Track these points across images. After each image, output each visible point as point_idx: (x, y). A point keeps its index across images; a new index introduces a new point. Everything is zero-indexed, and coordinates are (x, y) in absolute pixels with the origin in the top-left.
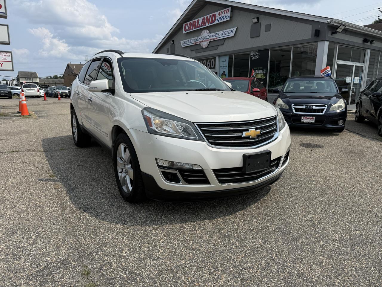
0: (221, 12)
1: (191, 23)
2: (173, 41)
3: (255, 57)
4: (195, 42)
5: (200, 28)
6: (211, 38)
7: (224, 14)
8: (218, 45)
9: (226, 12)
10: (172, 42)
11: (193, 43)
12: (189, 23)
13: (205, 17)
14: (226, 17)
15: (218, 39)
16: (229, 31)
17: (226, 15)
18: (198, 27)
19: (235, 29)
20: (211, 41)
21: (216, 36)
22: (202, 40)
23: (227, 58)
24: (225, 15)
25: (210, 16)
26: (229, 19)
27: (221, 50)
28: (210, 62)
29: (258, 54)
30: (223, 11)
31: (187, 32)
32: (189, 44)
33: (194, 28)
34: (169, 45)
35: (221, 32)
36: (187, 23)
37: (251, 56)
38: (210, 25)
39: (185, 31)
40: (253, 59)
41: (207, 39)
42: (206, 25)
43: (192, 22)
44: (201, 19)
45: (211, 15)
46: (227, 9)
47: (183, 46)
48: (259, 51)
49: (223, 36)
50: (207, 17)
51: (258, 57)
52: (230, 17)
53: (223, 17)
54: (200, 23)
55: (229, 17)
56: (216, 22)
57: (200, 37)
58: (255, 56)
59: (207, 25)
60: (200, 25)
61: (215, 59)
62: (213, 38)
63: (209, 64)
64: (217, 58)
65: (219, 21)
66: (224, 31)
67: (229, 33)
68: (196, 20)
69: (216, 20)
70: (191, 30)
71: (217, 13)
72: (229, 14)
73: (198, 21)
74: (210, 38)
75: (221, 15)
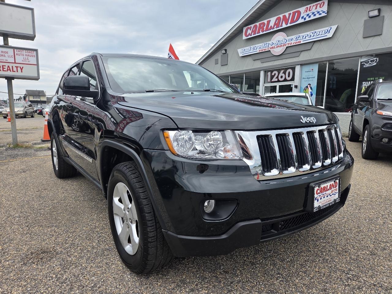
0: (310, 7)
1: (256, 26)
2: (226, 50)
3: (370, 64)
4: (261, 49)
5: (272, 30)
6: (290, 42)
7: (316, 8)
8: (302, 51)
9: (319, 6)
10: (224, 52)
11: (258, 50)
12: (252, 26)
13: (281, 16)
14: (318, 12)
15: (302, 43)
16: (324, 31)
17: (319, 9)
18: (267, 29)
19: (334, 28)
20: (289, 45)
21: (299, 39)
22: (273, 46)
23: (316, 68)
24: (316, 10)
25: (290, 14)
26: (323, 15)
27: (304, 57)
28: (285, 73)
29: (376, 59)
30: (313, 6)
31: (249, 37)
32: (252, 52)
33: (261, 32)
34: (219, 56)
35: (308, 33)
36: (249, 26)
37: (361, 62)
38: (289, 25)
39: (246, 36)
40: (364, 66)
41: (283, 45)
42: (281, 26)
43: (258, 24)
44: (273, 20)
45: (291, 12)
46: (320, 2)
47: (241, 55)
48: (377, 55)
49: (311, 38)
50: (284, 16)
51: (375, 64)
52: (326, 12)
53: (313, 13)
54: (272, 24)
55: (324, 12)
56: (301, 21)
57: (270, 42)
58: (370, 62)
59: (284, 26)
60: (271, 26)
61: (293, 69)
62: (293, 42)
63: (283, 75)
64: (298, 69)
65: (305, 19)
66: (313, 32)
67: (323, 33)
68: (265, 21)
69: (301, 18)
70: (257, 35)
71: (302, 9)
72: (325, 8)
73: (269, 22)
74: (287, 42)
75: (310, 10)
